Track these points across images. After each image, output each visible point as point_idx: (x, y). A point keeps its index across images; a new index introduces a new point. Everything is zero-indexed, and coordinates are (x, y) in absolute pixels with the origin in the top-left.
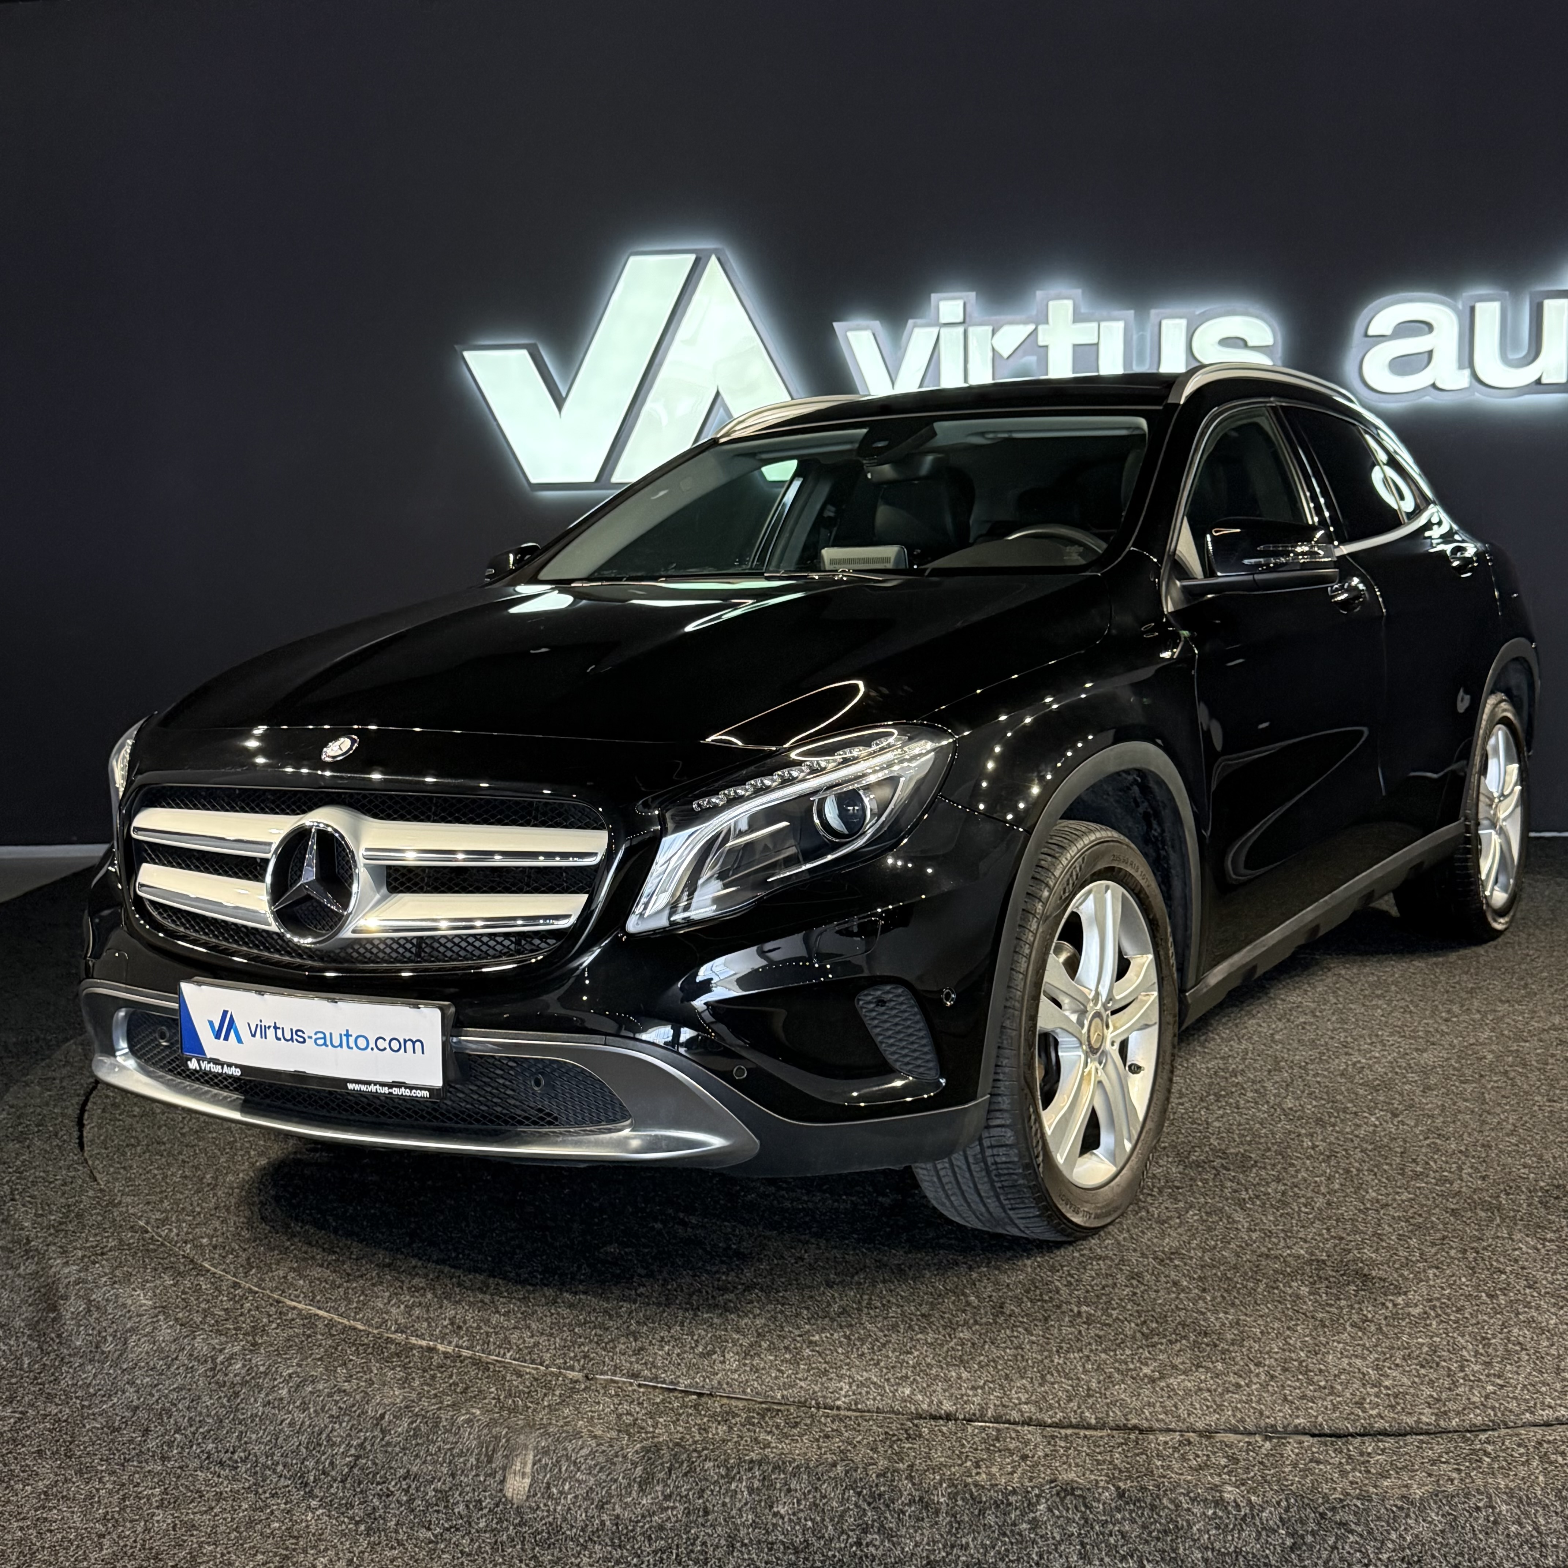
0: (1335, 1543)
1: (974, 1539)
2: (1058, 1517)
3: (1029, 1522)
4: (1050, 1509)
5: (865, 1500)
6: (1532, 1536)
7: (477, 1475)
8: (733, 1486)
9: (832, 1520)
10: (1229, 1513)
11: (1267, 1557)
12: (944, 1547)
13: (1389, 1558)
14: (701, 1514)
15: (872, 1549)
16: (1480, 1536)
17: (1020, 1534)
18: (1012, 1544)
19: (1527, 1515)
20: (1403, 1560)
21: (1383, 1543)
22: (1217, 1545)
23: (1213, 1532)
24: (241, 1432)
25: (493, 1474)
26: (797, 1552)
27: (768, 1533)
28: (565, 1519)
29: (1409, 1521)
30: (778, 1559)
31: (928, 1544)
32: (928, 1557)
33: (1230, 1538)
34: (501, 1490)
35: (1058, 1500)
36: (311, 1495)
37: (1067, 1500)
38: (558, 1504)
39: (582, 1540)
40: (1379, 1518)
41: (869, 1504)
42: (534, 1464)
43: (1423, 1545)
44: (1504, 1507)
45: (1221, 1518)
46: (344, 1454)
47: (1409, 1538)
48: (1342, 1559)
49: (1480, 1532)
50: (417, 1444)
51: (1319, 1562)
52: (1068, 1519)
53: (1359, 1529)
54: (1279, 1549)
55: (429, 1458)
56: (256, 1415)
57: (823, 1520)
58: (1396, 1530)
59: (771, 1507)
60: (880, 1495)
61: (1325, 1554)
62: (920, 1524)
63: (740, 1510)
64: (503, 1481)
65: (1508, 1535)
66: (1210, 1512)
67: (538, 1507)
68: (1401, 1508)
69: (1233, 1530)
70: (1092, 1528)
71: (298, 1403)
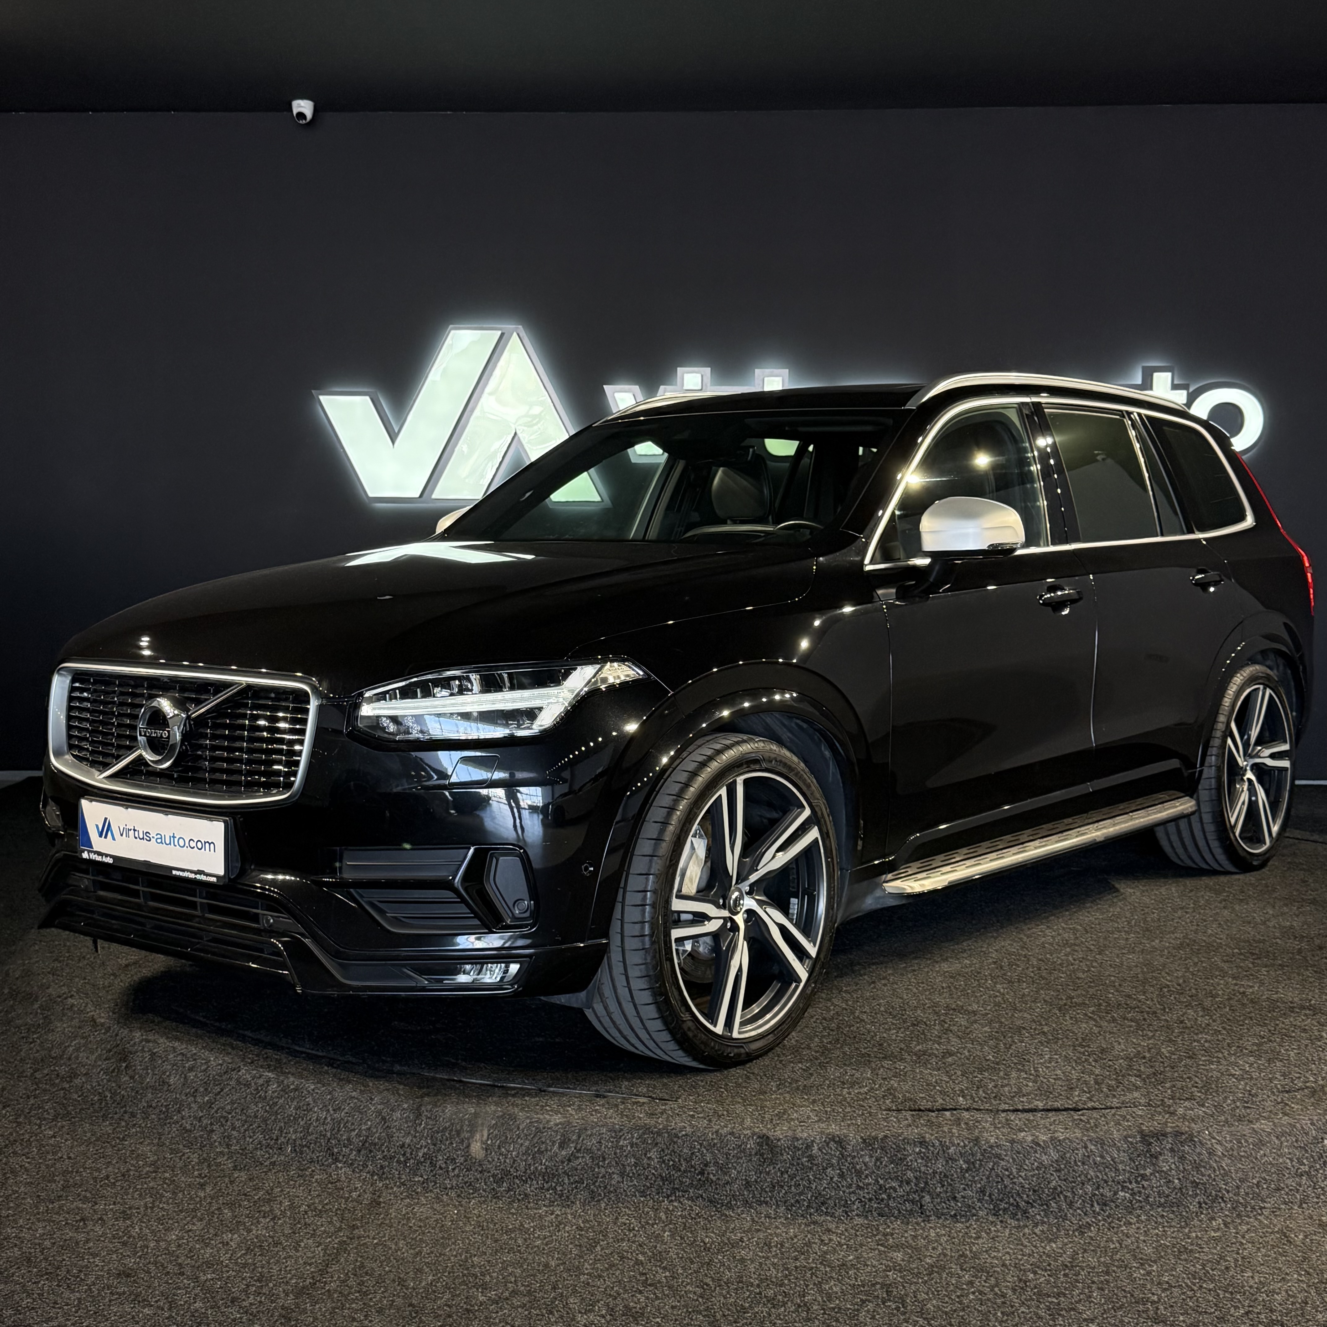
0: (993, 1166)
1: (774, 1168)
2: (825, 1154)
3: (807, 1157)
4: (820, 1149)
5: (705, 1147)
6: (1110, 1164)
7: (452, 1144)
8: (621, 1143)
9: (685, 1160)
10: (929, 1150)
11: (953, 1175)
12: (756, 1173)
13: (1025, 1175)
14: (601, 1159)
15: (711, 1176)
16: (1079, 1164)
17: (802, 1165)
18: (797, 1170)
19: (1106, 1150)
20: (1033, 1176)
21: (1021, 1166)
22: (923, 1169)
23: (920, 1161)
24: (281, 1127)
25: (462, 1142)
26: (662, 1179)
27: (644, 1169)
28: (511, 1167)
29: (1037, 1155)
30: (651, 1184)
31: (746, 1172)
32: (746, 1179)
33: (930, 1164)
34: (468, 1152)
35: (825, 1144)
36: (337, 1160)
37: (830, 1145)
38: (506, 1158)
39: (524, 1178)
40: (1019, 1153)
41: (707, 1150)
42: (489, 1135)
43: (1046, 1168)
44: (1093, 1147)
45: (924, 1153)
46: (358, 1135)
47: (1036, 1164)
48: (997, 1176)
49: (1079, 1161)
50: (408, 1127)
51: (984, 1178)
52: (832, 1155)
53: (1007, 1158)
54: (959, 1170)
55: (417, 1134)
56: (291, 1115)
57: (679, 1161)
58: (1029, 1159)
59: (646, 1154)
60: (715, 1144)
61: (988, 1173)
62: (739, 1160)
63: (626, 1156)
64: (468, 1146)
65: (1095, 1163)
66: (917, 1150)
67: (493, 1160)
68: (1032, 1147)
69: (931, 1160)
70: (847, 1161)
71: (321, 1107)
